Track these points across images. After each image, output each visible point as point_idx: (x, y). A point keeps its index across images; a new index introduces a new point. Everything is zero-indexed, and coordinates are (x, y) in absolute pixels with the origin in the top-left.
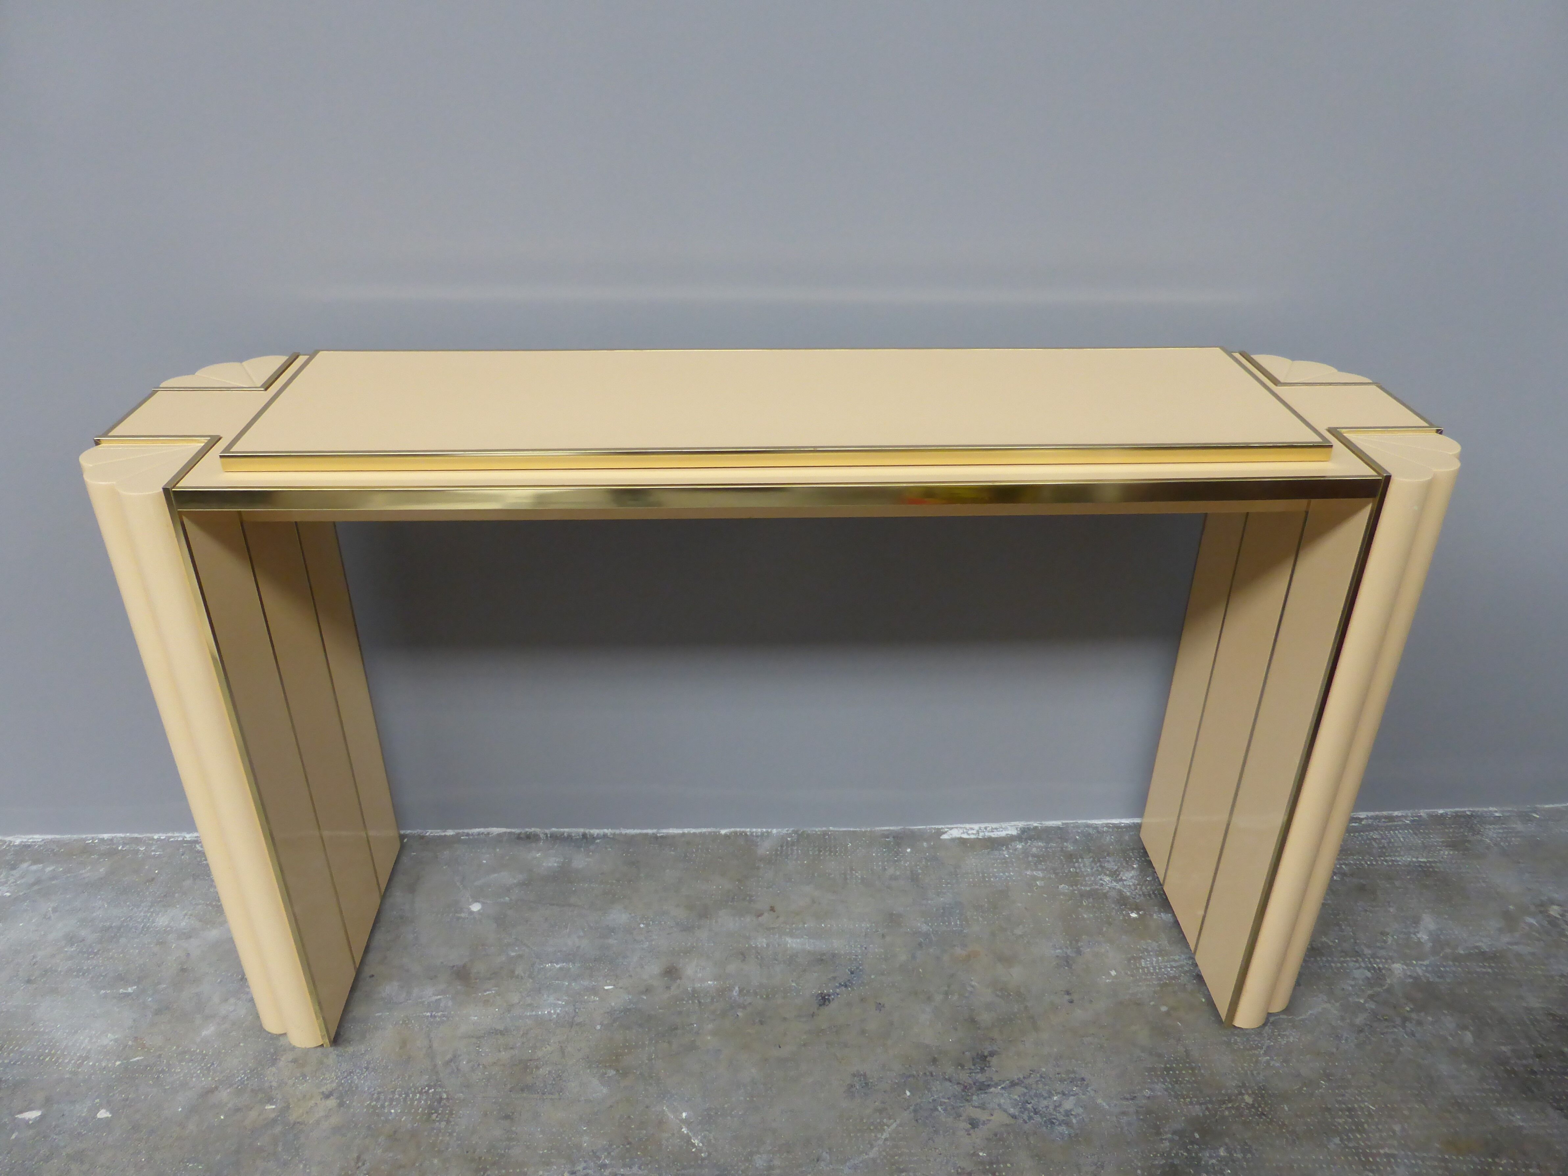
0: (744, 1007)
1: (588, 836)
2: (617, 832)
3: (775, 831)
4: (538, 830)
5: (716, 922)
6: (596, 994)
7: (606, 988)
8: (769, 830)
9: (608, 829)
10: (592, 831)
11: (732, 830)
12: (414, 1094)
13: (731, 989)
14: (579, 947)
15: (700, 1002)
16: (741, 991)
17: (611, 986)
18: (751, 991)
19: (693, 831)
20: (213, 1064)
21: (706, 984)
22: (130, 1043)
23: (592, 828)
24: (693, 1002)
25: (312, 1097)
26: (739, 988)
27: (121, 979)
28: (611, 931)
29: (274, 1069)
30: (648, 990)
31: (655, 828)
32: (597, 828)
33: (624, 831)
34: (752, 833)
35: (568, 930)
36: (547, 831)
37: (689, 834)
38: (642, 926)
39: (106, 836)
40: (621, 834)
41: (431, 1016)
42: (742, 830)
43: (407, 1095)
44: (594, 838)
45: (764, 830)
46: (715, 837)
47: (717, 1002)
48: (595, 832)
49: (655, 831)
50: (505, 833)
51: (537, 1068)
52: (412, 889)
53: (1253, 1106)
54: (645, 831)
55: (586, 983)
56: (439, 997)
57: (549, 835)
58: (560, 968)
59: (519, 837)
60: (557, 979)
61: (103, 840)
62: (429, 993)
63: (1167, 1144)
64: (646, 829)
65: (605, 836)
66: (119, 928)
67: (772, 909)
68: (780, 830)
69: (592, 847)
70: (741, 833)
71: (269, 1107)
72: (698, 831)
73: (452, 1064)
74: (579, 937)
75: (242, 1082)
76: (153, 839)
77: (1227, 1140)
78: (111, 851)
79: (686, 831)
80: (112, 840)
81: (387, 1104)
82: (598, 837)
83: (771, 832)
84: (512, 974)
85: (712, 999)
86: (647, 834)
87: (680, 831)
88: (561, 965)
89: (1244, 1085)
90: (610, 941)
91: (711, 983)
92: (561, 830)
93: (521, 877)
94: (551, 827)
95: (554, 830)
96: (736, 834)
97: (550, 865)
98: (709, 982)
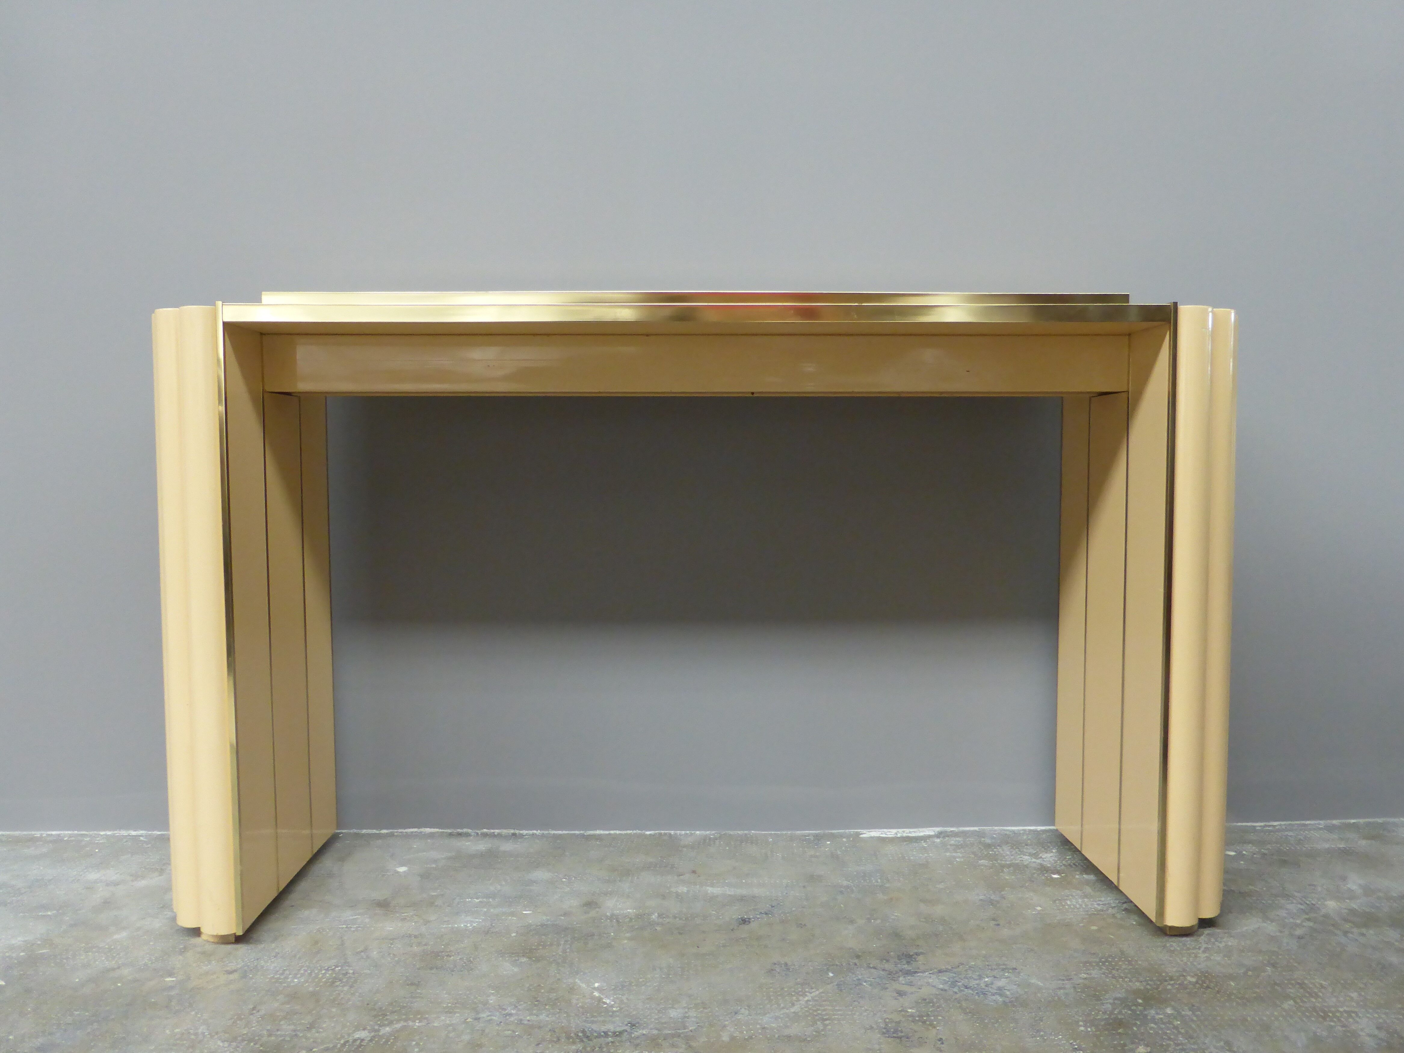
0: (662, 925)
1: (518, 835)
2: (546, 832)
3: (698, 833)
5: (638, 878)
6: (513, 916)
7: (525, 912)
9: (537, 830)
12: (320, 971)
13: (650, 914)
14: (500, 891)
15: (618, 921)
16: (660, 916)
17: (530, 911)
18: (670, 916)
19: (618, 832)
20: (119, 954)
21: (625, 911)
22: (39, 942)
24: (611, 921)
25: (214, 973)
26: (658, 914)
28: (532, 882)
29: (181, 957)
30: (566, 914)
31: (583, 831)
32: (525, 830)
33: (553, 832)
34: (676, 834)
35: (491, 881)
36: (478, 832)
37: (616, 834)
38: (564, 880)
39: (54, 833)
40: (550, 834)
41: (347, 928)
42: (667, 832)
43: (312, 972)
44: (522, 836)
45: (688, 832)
46: (641, 836)
47: (635, 921)
50: (438, 832)
51: (449, 956)
52: (342, 859)
53: (1197, 983)
55: (505, 910)
56: (356, 917)
58: (481, 902)
59: (451, 835)
60: (476, 907)
61: (51, 835)
62: (348, 915)
63: (1109, 1006)
64: (573, 831)
65: (534, 835)
66: (50, 880)
67: (694, 872)
68: (703, 832)
69: (521, 841)
70: (665, 834)
71: (169, 979)
73: (363, 953)
74: (501, 885)
75: (146, 965)
76: (99, 835)
77: (1173, 1003)
80: (59, 835)
83: (694, 833)
84: (432, 904)
85: (631, 919)
86: (575, 834)
87: (607, 832)
88: (481, 900)
90: (532, 888)
91: (630, 911)
92: (492, 831)
93: (449, 854)
94: (483, 829)
95: (485, 830)
96: (660, 834)
97: (478, 848)
98: (628, 910)
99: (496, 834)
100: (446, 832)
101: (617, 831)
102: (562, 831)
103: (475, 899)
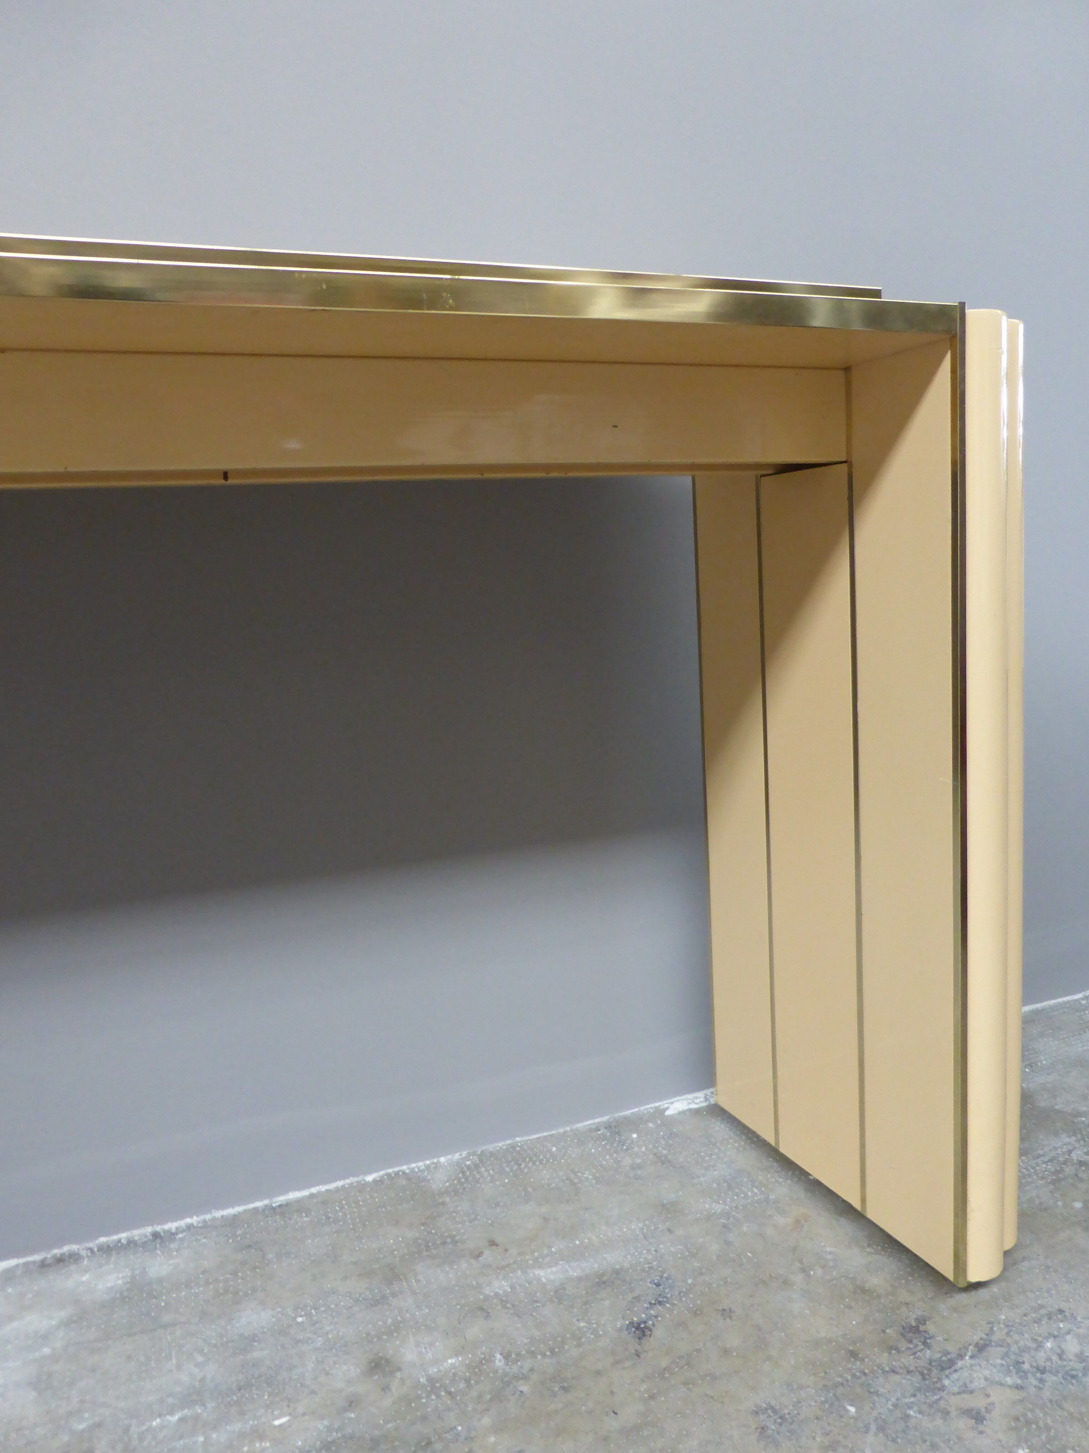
0: (525, 1378)
1: (162, 1234)
2: (208, 1217)
3: (442, 1160)
4: (74, 1247)
5: (418, 1281)
6: (262, 1438)
7: (277, 1423)
8: (435, 1161)
9: (191, 1217)
10: (166, 1227)
11: (382, 1173)
13: (489, 1359)
14: (202, 1380)
15: (450, 1393)
16: (507, 1357)
17: (285, 1416)
18: (524, 1352)
19: (323, 1188)
21: (446, 1365)
23: (166, 1222)
24: (438, 1396)
26: (501, 1354)
28: (251, 1340)
30: (352, 1403)
31: (266, 1198)
32: (173, 1221)
33: (219, 1214)
34: (412, 1170)
35: (174, 1361)
36: (91, 1245)
37: (319, 1193)
38: (300, 1320)
40: (214, 1219)
42: (397, 1169)
44: (172, 1235)
45: (428, 1162)
46: (362, 1187)
47: (477, 1383)
48: (172, 1226)
49: (266, 1202)
50: (17, 1266)
54: (251, 1206)
55: (237, 1427)
57: (95, 1249)
58: (182, 1420)
59: (43, 1265)
60: (181, 1437)
64: (253, 1202)
65: (189, 1227)
67: (493, 1243)
68: (449, 1157)
69: (173, 1246)
70: (397, 1174)
72: (332, 1186)
74: (197, 1365)
79: (314, 1190)
82: (179, 1230)
83: (438, 1162)
85: (467, 1381)
86: (255, 1209)
87: (306, 1193)
88: (180, 1414)
90: (256, 1354)
91: (453, 1361)
92: (115, 1237)
93: (63, 1314)
94: (97, 1238)
95: (103, 1240)
96: (389, 1175)
97: (109, 1285)
98: (450, 1361)
99: (124, 1241)
100: (34, 1262)
101: (321, 1187)
102: (233, 1208)
103: (168, 1417)
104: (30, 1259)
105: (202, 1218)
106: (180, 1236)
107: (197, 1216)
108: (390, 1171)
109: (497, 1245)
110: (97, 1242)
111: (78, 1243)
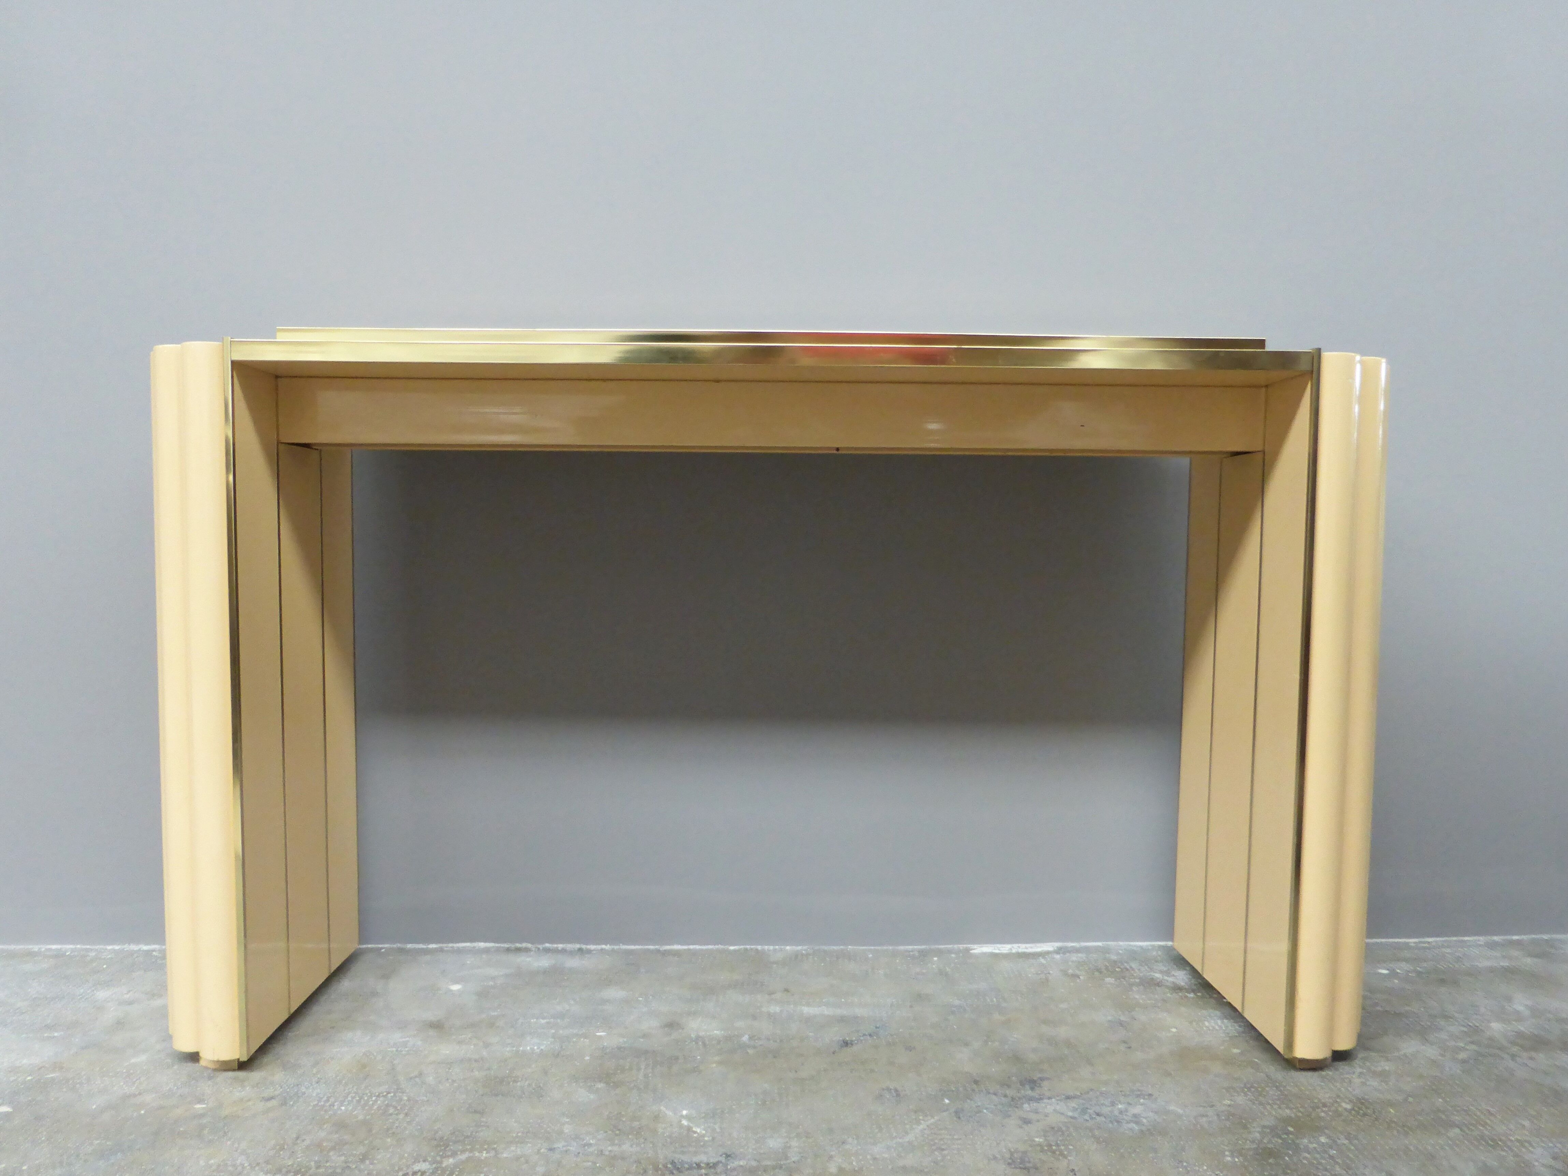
0: (755, 1047)
2: (616, 947)
3: (788, 948)
5: (723, 997)
6: (586, 1038)
7: (598, 1034)
8: (783, 947)
9: (606, 945)
10: (588, 947)
11: (742, 947)
12: (371, 1097)
13: (739, 1036)
14: (569, 1010)
15: (704, 1043)
16: (751, 1037)
17: (604, 1033)
18: (763, 1038)
20: (139, 1079)
21: (711, 1033)
22: (47, 1065)
23: (590, 944)
24: (697, 1044)
25: (249, 1100)
26: (749, 1035)
27: (49, 1027)
28: (605, 1001)
30: (645, 1036)
31: (658, 945)
32: (593, 945)
33: (624, 947)
34: (763, 949)
35: (557, 1000)
36: (539, 946)
37: (695, 949)
38: (640, 999)
40: (620, 949)
41: (397, 1051)
42: (753, 947)
43: (361, 1098)
44: (589, 952)
45: (777, 948)
46: (723, 952)
47: (724, 1044)
48: (592, 947)
50: (493, 947)
51: (515, 1081)
52: (386, 977)
53: (1353, 1109)
54: (646, 947)
55: (575, 1031)
56: (407, 1039)
57: (541, 949)
58: (548, 1023)
59: (508, 950)
60: (543, 1029)
61: (50, 950)
62: (397, 1036)
63: (1258, 1135)
64: (650, 946)
65: (602, 949)
67: (786, 990)
68: (794, 948)
69: (588, 956)
70: (752, 949)
71: (198, 1106)
72: (704, 947)
73: (417, 1078)
74: (569, 1004)
75: (168, 1091)
76: (106, 949)
78: (59, 955)
81: (336, 1104)
82: (594, 950)
83: (784, 949)
84: (492, 1025)
85: (719, 1041)
86: (648, 949)
87: (684, 947)
88: (548, 1020)
89: (1338, 1096)
90: (604, 1007)
91: (717, 1032)
92: (555, 945)
93: (508, 971)
94: (544, 943)
96: (746, 950)
97: (540, 965)
98: (715, 1032)
99: (560, 948)
100: (503, 947)
101: (696, 946)
103: (541, 1020)
104: (502, 945)
105: (613, 947)
106: (595, 952)
107: (610, 945)
108: (748, 947)
109: (789, 992)
110: (544, 946)
111: (532, 943)
